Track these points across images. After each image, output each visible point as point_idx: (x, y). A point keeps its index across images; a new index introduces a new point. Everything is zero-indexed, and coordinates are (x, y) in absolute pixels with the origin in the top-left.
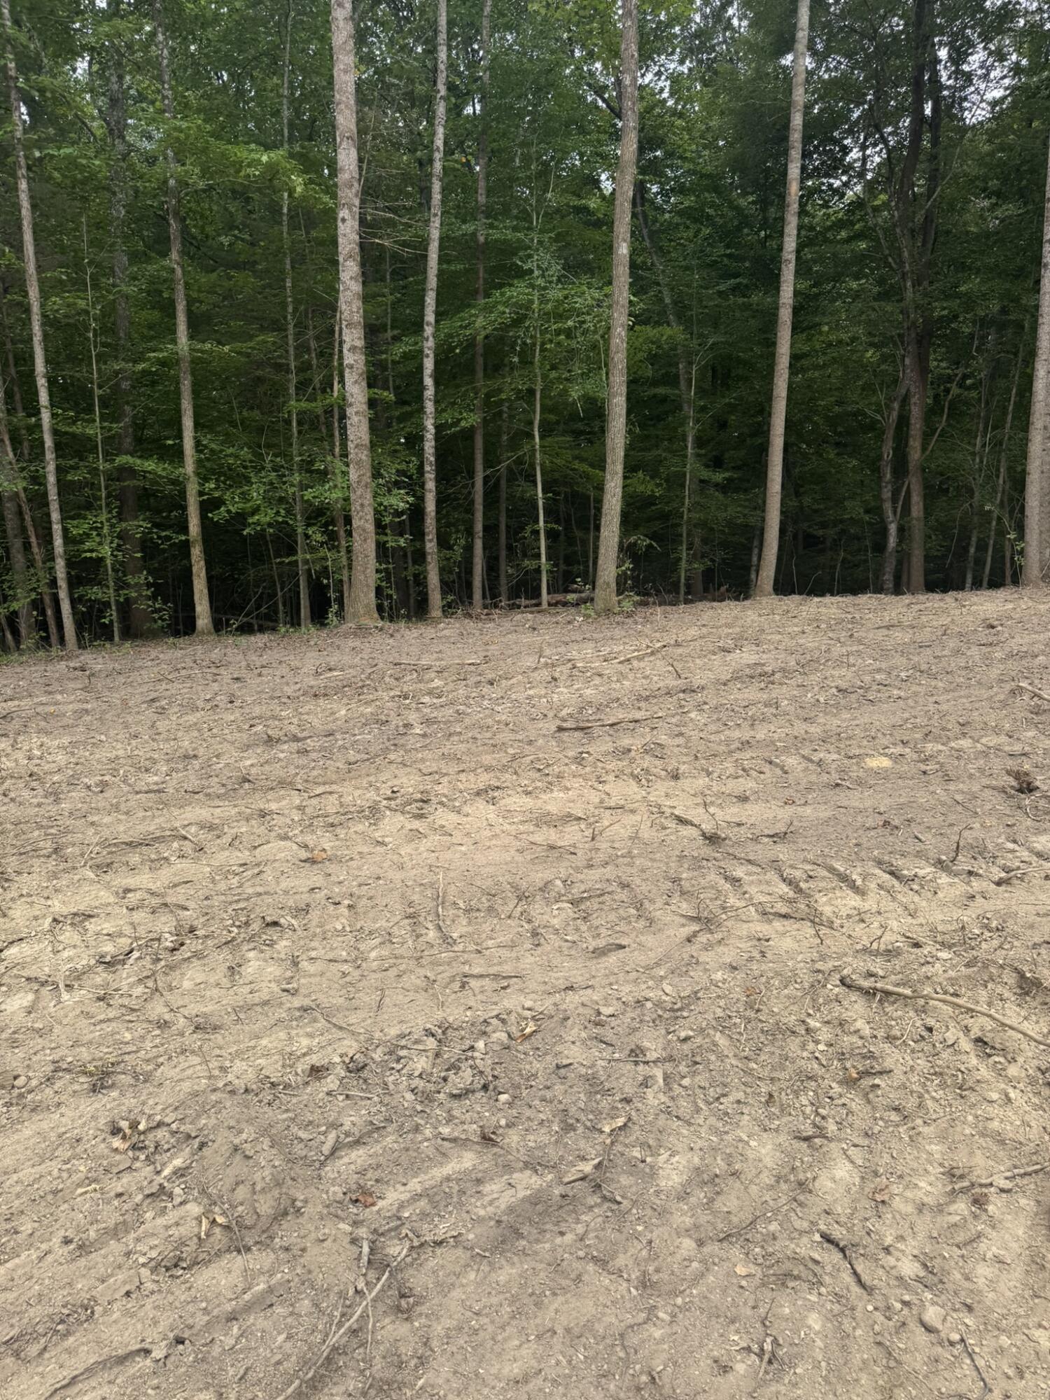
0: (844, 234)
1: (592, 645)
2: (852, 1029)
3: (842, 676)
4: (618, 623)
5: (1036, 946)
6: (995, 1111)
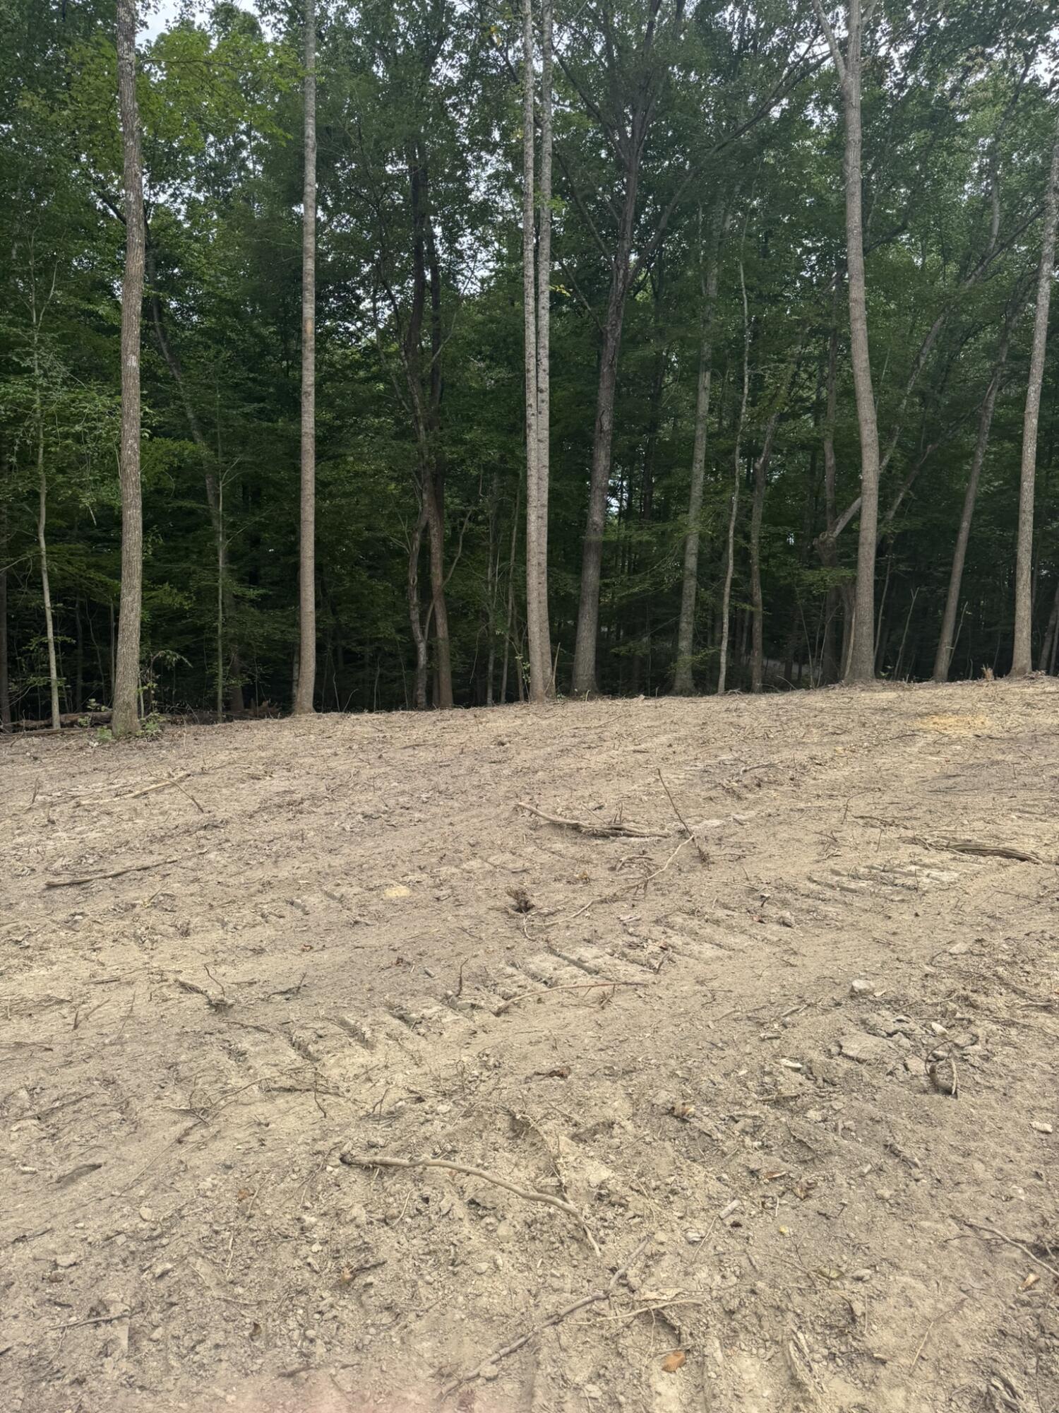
0: (362, 373)
1: (103, 776)
2: (349, 1218)
3: (368, 801)
4: (140, 748)
5: (528, 1079)
6: (484, 1284)
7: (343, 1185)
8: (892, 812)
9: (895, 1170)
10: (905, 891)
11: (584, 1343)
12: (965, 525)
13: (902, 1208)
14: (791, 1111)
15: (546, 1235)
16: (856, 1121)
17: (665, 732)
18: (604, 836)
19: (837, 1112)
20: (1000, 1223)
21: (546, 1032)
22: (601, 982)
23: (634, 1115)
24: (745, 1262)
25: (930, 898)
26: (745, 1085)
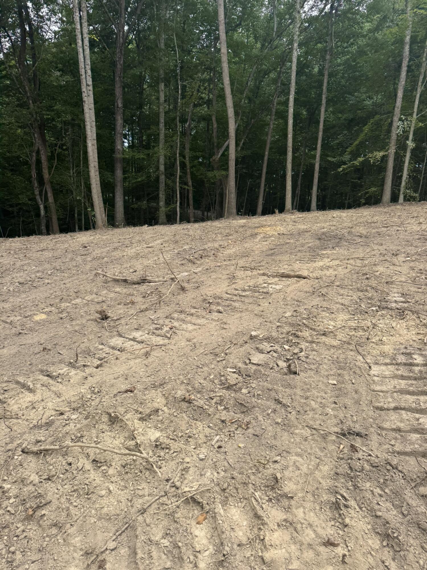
2: (29, 482)
3: (20, 276)
5: (115, 396)
6: (105, 501)
7: (24, 465)
8: (253, 264)
9: (281, 410)
10: (264, 294)
11: (158, 519)
12: (267, 153)
13: (287, 426)
14: (235, 390)
15: (133, 470)
16: (262, 391)
17: (159, 239)
18: (138, 283)
19: (254, 388)
20: (325, 425)
21: (122, 372)
22: (145, 346)
23: (167, 403)
24: (226, 464)
25: (273, 296)
26: (213, 382)
